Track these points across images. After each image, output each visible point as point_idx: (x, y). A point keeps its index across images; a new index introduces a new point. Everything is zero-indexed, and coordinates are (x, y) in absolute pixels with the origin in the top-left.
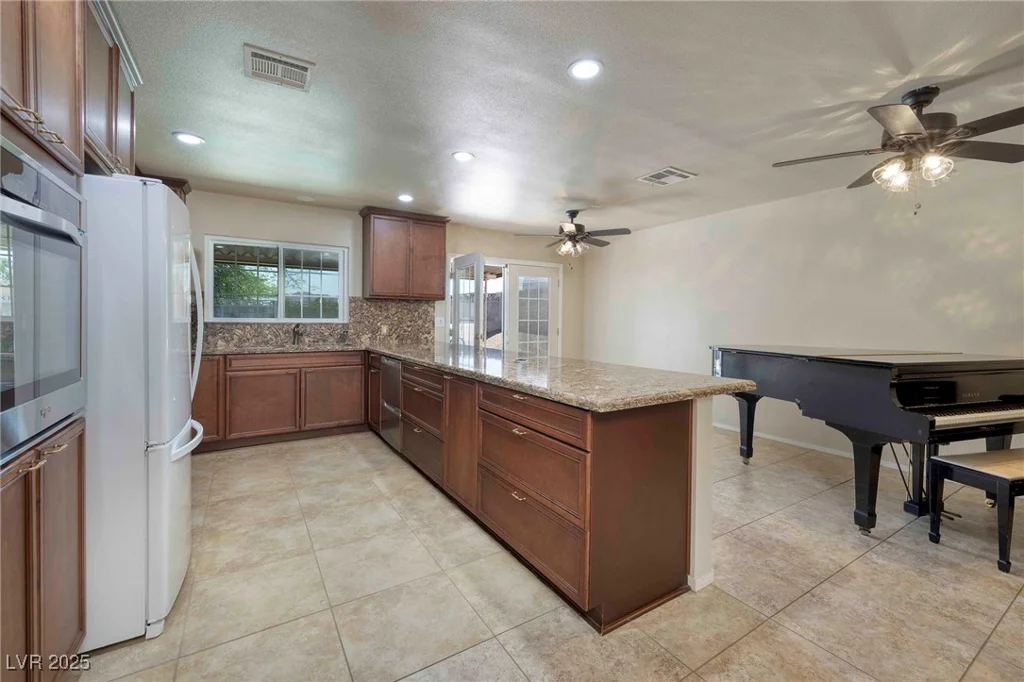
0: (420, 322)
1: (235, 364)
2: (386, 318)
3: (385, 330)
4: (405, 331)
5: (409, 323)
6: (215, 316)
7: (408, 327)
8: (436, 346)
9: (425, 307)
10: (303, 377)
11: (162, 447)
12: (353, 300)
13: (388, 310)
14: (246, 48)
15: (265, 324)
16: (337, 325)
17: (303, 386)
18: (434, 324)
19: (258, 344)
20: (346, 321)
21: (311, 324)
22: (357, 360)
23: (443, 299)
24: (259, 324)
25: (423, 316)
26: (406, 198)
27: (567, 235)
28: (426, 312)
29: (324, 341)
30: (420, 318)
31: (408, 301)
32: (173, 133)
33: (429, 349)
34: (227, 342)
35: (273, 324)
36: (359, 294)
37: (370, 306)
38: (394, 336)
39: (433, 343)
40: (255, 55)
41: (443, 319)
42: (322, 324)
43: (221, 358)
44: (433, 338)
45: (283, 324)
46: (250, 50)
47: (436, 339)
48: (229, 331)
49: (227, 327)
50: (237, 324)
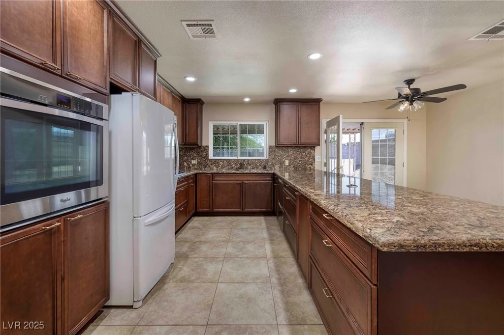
0: (307, 159)
1: (216, 178)
2: (287, 156)
3: (287, 163)
4: (298, 163)
5: (300, 159)
6: (214, 156)
7: (300, 161)
8: (316, 173)
9: (309, 150)
10: (244, 185)
11: (140, 218)
12: (270, 147)
13: (288, 152)
14: (182, 22)
15: (232, 160)
16: (263, 160)
17: (244, 190)
18: (314, 159)
19: (229, 169)
20: (267, 158)
21: (251, 160)
22: (269, 178)
23: (319, 145)
24: (229, 160)
25: (308, 155)
26: (293, 91)
27: (404, 98)
28: (310, 153)
29: (257, 168)
30: (306, 156)
31: (299, 147)
32: (185, 77)
33: (312, 174)
34: (217, 167)
35: (235, 160)
36: (273, 144)
37: (279, 151)
38: (292, 166)
39: (314, 170)
40: (189, 25)
41: (320, 156)
42: (256, 160)
43: (211, 175)
44: (314, 167)
45: (239, 160)
46: (184, 23)
47: (316, 168)
48: (218, 163)
49: (217, 161)
50: (221, 159)
